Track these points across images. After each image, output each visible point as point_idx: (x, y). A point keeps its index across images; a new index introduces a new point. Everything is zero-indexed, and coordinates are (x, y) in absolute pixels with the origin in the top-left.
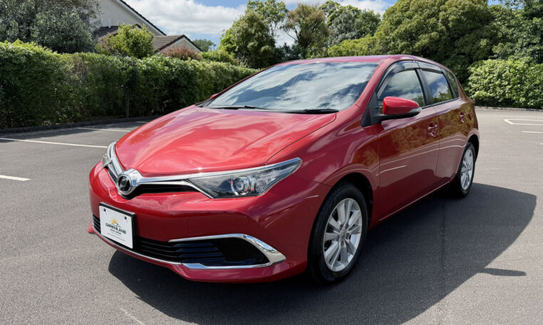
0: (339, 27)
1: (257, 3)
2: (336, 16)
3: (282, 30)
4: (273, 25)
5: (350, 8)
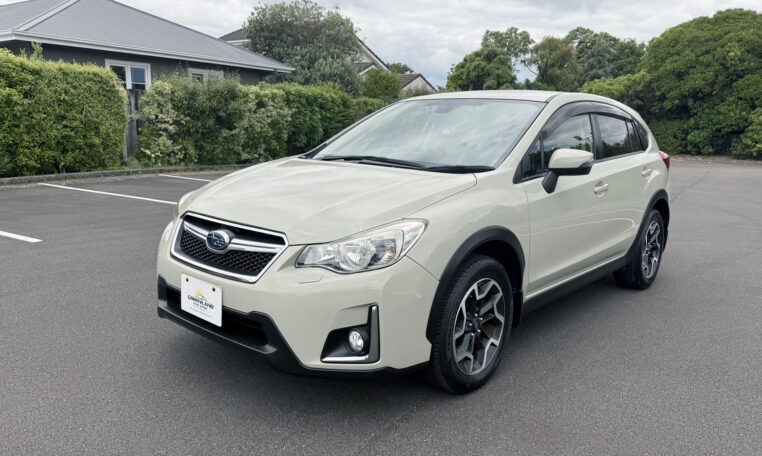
0: (591, 60)
1: (496, 35)
2: (588, 48)
3: (523, 64)
4: (513, 59)
5: (606, 36)
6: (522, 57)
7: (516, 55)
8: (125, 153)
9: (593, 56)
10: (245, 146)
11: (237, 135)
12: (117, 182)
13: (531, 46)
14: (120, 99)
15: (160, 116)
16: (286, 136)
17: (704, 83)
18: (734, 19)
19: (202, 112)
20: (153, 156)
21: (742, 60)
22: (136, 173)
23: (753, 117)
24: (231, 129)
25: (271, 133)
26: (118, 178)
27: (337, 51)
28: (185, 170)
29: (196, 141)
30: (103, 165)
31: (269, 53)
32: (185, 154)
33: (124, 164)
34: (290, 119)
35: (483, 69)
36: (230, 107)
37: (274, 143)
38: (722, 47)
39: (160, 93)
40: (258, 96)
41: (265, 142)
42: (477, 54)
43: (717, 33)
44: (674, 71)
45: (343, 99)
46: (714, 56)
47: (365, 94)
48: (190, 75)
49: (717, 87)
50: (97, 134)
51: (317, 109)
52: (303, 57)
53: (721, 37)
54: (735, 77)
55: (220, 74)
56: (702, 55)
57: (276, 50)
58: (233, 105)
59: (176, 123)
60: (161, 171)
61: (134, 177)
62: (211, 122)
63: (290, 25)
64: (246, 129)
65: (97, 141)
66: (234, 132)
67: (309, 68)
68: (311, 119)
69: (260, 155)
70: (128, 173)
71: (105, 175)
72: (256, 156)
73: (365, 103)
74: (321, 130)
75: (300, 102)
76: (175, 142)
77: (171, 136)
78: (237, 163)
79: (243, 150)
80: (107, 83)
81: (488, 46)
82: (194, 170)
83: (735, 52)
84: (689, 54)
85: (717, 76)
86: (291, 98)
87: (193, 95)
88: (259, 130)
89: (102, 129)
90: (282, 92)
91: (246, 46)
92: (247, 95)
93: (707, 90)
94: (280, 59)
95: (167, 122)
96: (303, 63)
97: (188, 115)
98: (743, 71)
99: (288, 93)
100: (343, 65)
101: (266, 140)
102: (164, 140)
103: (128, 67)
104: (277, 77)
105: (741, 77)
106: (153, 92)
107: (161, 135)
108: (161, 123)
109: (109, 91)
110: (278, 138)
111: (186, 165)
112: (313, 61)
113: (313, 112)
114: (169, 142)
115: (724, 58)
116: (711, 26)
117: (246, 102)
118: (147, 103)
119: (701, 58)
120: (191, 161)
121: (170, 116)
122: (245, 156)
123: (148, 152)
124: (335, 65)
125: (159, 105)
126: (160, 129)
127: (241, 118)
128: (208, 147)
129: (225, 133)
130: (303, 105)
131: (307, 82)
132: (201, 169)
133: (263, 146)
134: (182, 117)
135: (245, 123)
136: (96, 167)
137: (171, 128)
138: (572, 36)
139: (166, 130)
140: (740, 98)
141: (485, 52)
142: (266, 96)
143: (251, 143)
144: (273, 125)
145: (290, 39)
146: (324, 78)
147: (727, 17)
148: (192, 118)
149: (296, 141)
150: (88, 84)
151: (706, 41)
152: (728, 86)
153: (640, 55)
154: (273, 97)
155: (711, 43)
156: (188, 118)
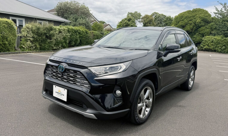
0: (158, 22)
1: (131, 13)
2: (157, 18)
3: (139, 22)
4: (136, 21)
5: (162, 15)
6: (139, 20)
7: (137, 20)
8: (16, 47)
9: (159, 20)
10: (55, 45)
11: (53, 41)
12: (13, 56)
13: (141, 17)
14: (15, 29)
15: (28, 35)
16: (68, 42)
17: (190, 29)
18: (198, 11)
19: (41, 34)
20: (25, 47)
21: (200, 23)
22: (20, 53)
23: (203, 39)
24: (50, 39)
25: (63, 41)
26: (14, 55)
27: (84, 16)
28: (36, 52)
29: (39, 43)
30: (9, 50)
31: (63, 16)
32: (36, 47)
33: (16, 50)
34: (69, 37)
35: (127, 23)
36: (50, 33)
37: (64, 44)
38: (195, 19)
39: (28, 28)
40: (59, 29)
41: (61, 44)
42: (126, 19)
43: (193, 15)
44: (181, 25)
45: (86, 31)
46: (193, 21)
47: (93, 30)
48: (38, 22)
49: (193, 30)
50: (7, 40)
51: (78, 34)
52: (73, 18)
53: (194, 16)
54: (198, 28)
55: (47, 22)
56: (189, 21)
57: (65, 16)
58: (52, 32)
59: (33, 37)
60: (28, 52)
61: (19, 54)
62: (44, 37)
63: (69, 8)
64: (55, 40)
65: (7, 43)
66: (51, 40)
67: (75, 21)
68: (76, 37)
69: (60, 47)
70: (17, 53)
71: (9, 54)
72: (58, 48)
73: (93, 32)
74: (79, 40)
75: (72, 32)
76: (32, 43)
77: (31, 42)
78: (52, 50)
79: (54, 46)
80: (10, 24)
81: (129, 17)
82: (38, 52)
83: (198, 20)
84: (186, 21)
85: (193, 27)
86: (70, 30)
87: (38, 29)
88: (59, 40)
89: (9, 39)
90: (67, 28)
91: (55, 14)
92: (56, 29)
93: (191, 31)
94: (66, 18)
95: (30, 37)
96: (73, 20)
97: (37, 35)
98: (200, 26)
99: (69, 29)
100: (86, 21)
101: (62, 43)
102: (29, 43)
103: (17, 19)
104: (65, 24)
105: (200, 27)
106: (26, 28)
107: (28, 41)
108: (28, 37)
109: (11, 27)
110: (66, 42)
111: (36, 50)
112: (76, 19)
113: (76, 35)
114: (31, 43)
115: (195, 22)
116: (192, 13)
117: (55, 31)
118: (24, 31)
119: (189, 22)
120: (37, 49)
121: (31, 35)
122: (55, 48)
123: (24, 46)
124: (83, 21)
125: (28, 32)
126: (28, 39)
127: (54, 36)
128: (43, 45)
129: (49, 40)
130: (73, 32)
131: (74, 25)
132: (41, 52)
133: (61, 45)
134: (35, 35)
135: (55, 38)
136: (6, 51)
137: (31, 39)
138: (153, 15)
139: (29, 39)
140: (200, 34)
141: (128, 19)
142: (62, 29)
143: (57, 44)
144: (64, 38)
145: (70, 12)
146: (80, 24)
147: (196, 10)
148: (38, 36)
149: (71, 43)
150: (4, 24)
151: (191, 17)
152: (196, 30)
153: (172, 20)
154: (64, 30)
155: (192, 18)
156: (37, 36)
